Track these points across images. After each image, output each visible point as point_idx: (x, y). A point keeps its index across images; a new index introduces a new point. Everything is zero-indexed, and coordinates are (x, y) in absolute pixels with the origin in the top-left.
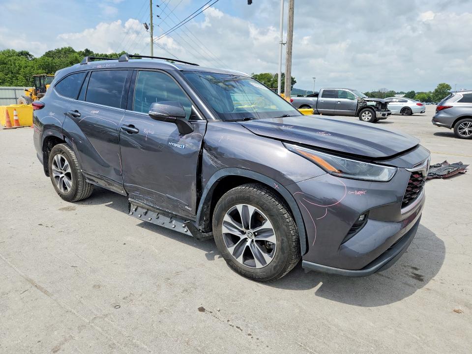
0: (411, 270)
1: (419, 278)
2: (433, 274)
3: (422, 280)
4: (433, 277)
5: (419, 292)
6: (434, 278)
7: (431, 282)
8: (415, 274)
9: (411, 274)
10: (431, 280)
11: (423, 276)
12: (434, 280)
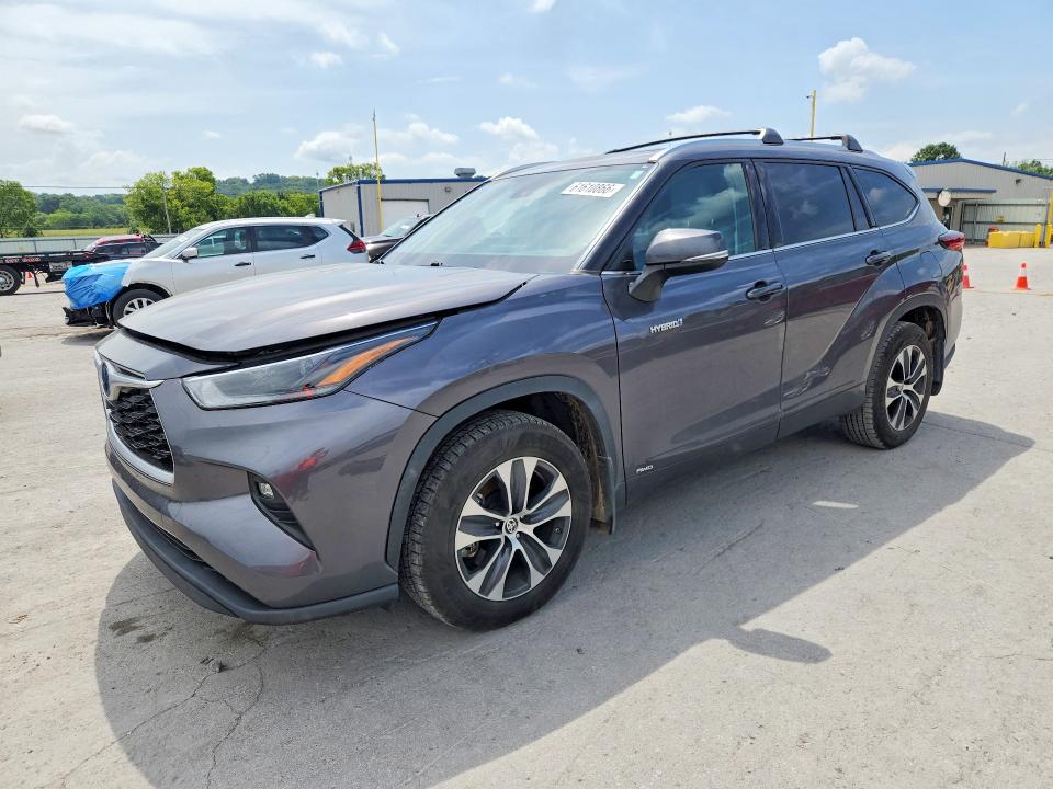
0: (150, 629)
1: (122, 627)
2: (102, 655)
3: (114, 628)
4: (98, 648)
5: (100, 604)
6: (94, 646)
7: (94, 636)
8: (135, 628)
9: (143, 622)
10: (97, 638)
11: (119, 635)
12: (92, 643)
